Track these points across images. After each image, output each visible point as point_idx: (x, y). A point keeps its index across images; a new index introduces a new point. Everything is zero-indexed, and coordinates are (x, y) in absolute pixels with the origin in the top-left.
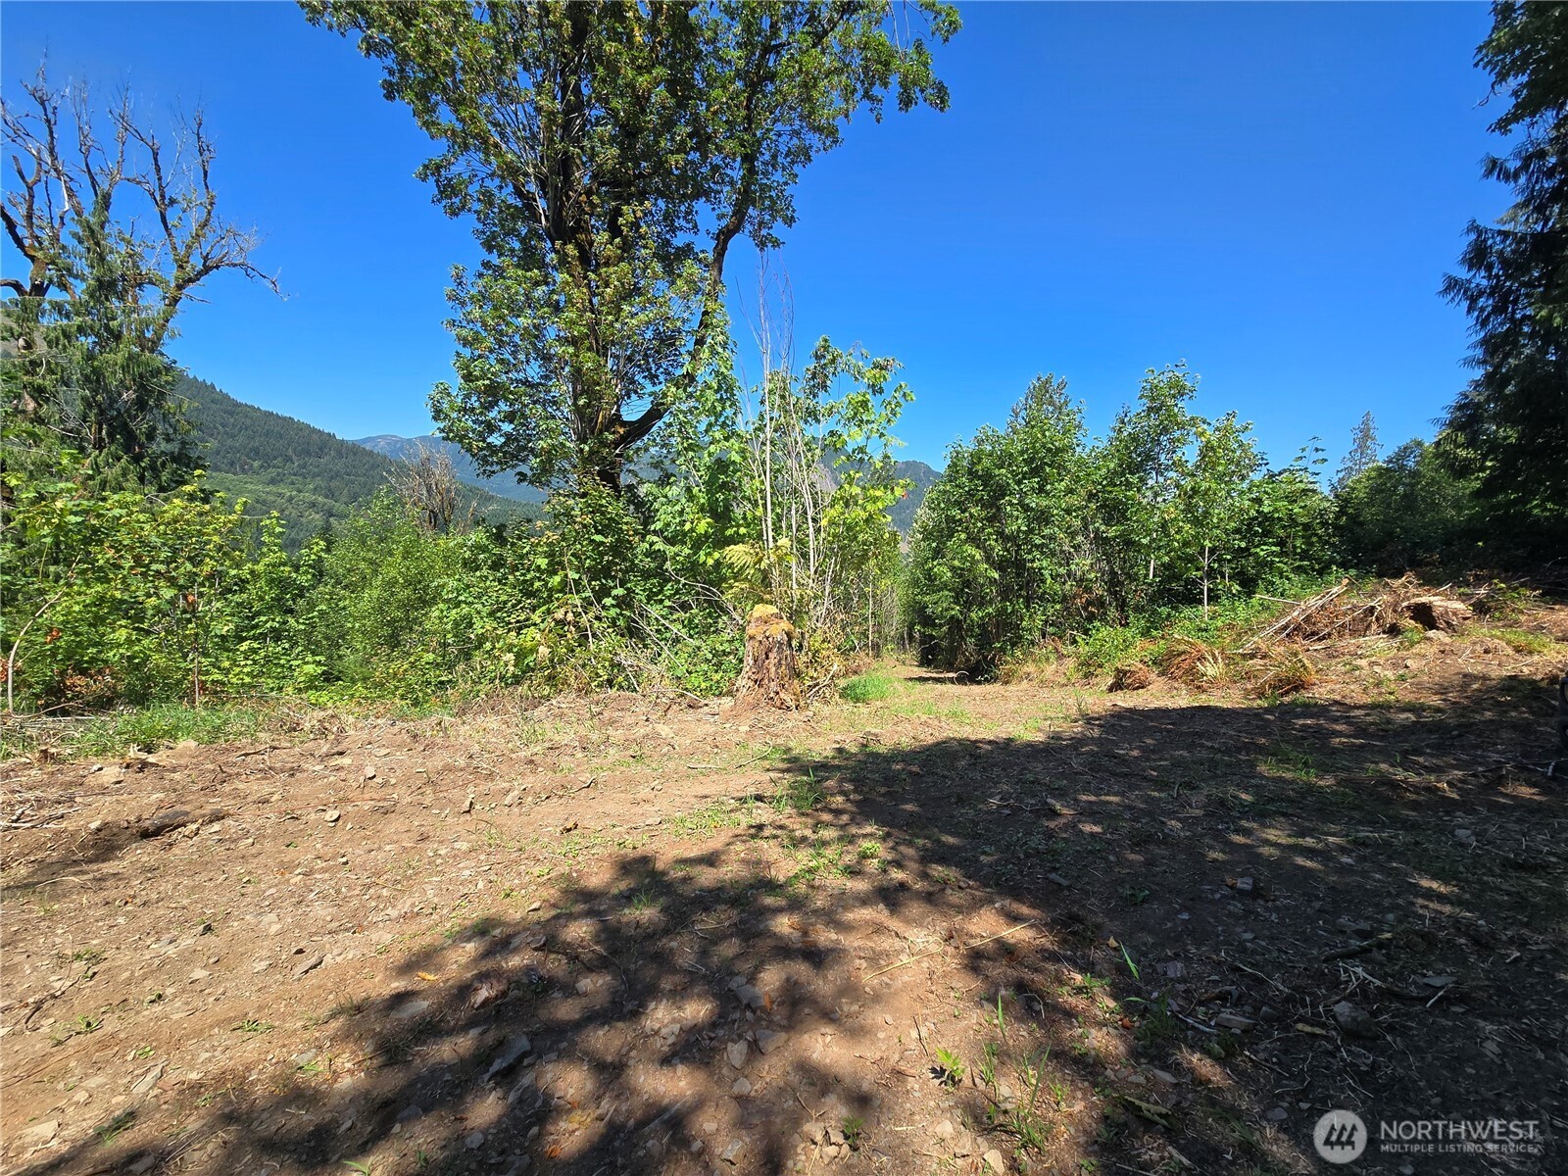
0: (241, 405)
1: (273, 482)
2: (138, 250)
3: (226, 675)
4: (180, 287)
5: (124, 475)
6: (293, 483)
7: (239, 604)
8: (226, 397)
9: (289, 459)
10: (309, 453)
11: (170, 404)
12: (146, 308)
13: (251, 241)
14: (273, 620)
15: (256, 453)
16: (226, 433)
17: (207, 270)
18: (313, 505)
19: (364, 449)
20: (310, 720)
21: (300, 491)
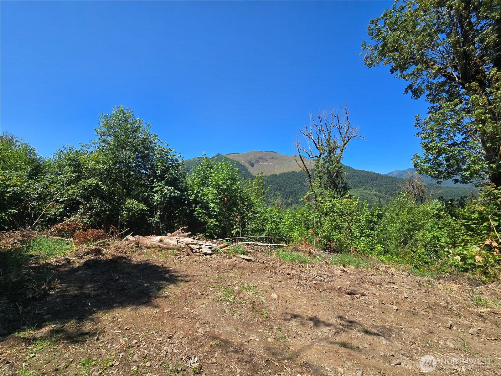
0: (356, 170)
1: (364, 189)
2: (335, 141)
3: (357, 246)
4: (343, 146)
5: (334, 193)
6: (369, 189)
7: (359, 226)
8: (353, 169)
9: (368, 183)
10: (373, 180)
11: (342, 175)
12: (337, 154)
13: (357, 129)
14: (368, 231)
15: (360, 182)
16: (353, 178)
17: (349, 140)
18: (375, 195)
19: (389, 176)
20: (382, 267)
21: (371, 191)
